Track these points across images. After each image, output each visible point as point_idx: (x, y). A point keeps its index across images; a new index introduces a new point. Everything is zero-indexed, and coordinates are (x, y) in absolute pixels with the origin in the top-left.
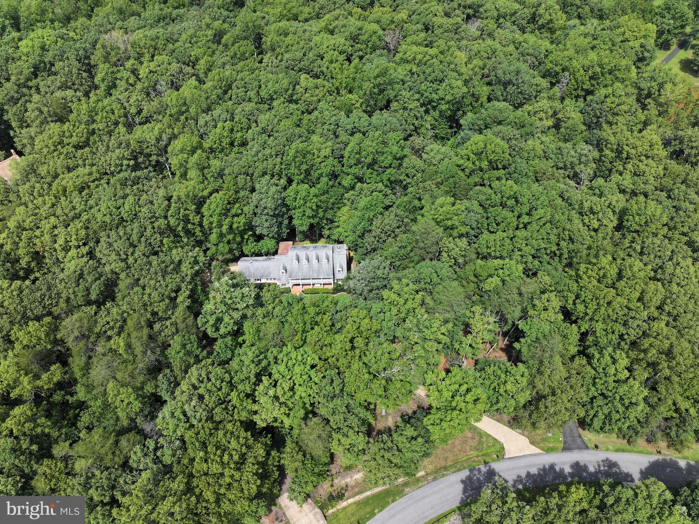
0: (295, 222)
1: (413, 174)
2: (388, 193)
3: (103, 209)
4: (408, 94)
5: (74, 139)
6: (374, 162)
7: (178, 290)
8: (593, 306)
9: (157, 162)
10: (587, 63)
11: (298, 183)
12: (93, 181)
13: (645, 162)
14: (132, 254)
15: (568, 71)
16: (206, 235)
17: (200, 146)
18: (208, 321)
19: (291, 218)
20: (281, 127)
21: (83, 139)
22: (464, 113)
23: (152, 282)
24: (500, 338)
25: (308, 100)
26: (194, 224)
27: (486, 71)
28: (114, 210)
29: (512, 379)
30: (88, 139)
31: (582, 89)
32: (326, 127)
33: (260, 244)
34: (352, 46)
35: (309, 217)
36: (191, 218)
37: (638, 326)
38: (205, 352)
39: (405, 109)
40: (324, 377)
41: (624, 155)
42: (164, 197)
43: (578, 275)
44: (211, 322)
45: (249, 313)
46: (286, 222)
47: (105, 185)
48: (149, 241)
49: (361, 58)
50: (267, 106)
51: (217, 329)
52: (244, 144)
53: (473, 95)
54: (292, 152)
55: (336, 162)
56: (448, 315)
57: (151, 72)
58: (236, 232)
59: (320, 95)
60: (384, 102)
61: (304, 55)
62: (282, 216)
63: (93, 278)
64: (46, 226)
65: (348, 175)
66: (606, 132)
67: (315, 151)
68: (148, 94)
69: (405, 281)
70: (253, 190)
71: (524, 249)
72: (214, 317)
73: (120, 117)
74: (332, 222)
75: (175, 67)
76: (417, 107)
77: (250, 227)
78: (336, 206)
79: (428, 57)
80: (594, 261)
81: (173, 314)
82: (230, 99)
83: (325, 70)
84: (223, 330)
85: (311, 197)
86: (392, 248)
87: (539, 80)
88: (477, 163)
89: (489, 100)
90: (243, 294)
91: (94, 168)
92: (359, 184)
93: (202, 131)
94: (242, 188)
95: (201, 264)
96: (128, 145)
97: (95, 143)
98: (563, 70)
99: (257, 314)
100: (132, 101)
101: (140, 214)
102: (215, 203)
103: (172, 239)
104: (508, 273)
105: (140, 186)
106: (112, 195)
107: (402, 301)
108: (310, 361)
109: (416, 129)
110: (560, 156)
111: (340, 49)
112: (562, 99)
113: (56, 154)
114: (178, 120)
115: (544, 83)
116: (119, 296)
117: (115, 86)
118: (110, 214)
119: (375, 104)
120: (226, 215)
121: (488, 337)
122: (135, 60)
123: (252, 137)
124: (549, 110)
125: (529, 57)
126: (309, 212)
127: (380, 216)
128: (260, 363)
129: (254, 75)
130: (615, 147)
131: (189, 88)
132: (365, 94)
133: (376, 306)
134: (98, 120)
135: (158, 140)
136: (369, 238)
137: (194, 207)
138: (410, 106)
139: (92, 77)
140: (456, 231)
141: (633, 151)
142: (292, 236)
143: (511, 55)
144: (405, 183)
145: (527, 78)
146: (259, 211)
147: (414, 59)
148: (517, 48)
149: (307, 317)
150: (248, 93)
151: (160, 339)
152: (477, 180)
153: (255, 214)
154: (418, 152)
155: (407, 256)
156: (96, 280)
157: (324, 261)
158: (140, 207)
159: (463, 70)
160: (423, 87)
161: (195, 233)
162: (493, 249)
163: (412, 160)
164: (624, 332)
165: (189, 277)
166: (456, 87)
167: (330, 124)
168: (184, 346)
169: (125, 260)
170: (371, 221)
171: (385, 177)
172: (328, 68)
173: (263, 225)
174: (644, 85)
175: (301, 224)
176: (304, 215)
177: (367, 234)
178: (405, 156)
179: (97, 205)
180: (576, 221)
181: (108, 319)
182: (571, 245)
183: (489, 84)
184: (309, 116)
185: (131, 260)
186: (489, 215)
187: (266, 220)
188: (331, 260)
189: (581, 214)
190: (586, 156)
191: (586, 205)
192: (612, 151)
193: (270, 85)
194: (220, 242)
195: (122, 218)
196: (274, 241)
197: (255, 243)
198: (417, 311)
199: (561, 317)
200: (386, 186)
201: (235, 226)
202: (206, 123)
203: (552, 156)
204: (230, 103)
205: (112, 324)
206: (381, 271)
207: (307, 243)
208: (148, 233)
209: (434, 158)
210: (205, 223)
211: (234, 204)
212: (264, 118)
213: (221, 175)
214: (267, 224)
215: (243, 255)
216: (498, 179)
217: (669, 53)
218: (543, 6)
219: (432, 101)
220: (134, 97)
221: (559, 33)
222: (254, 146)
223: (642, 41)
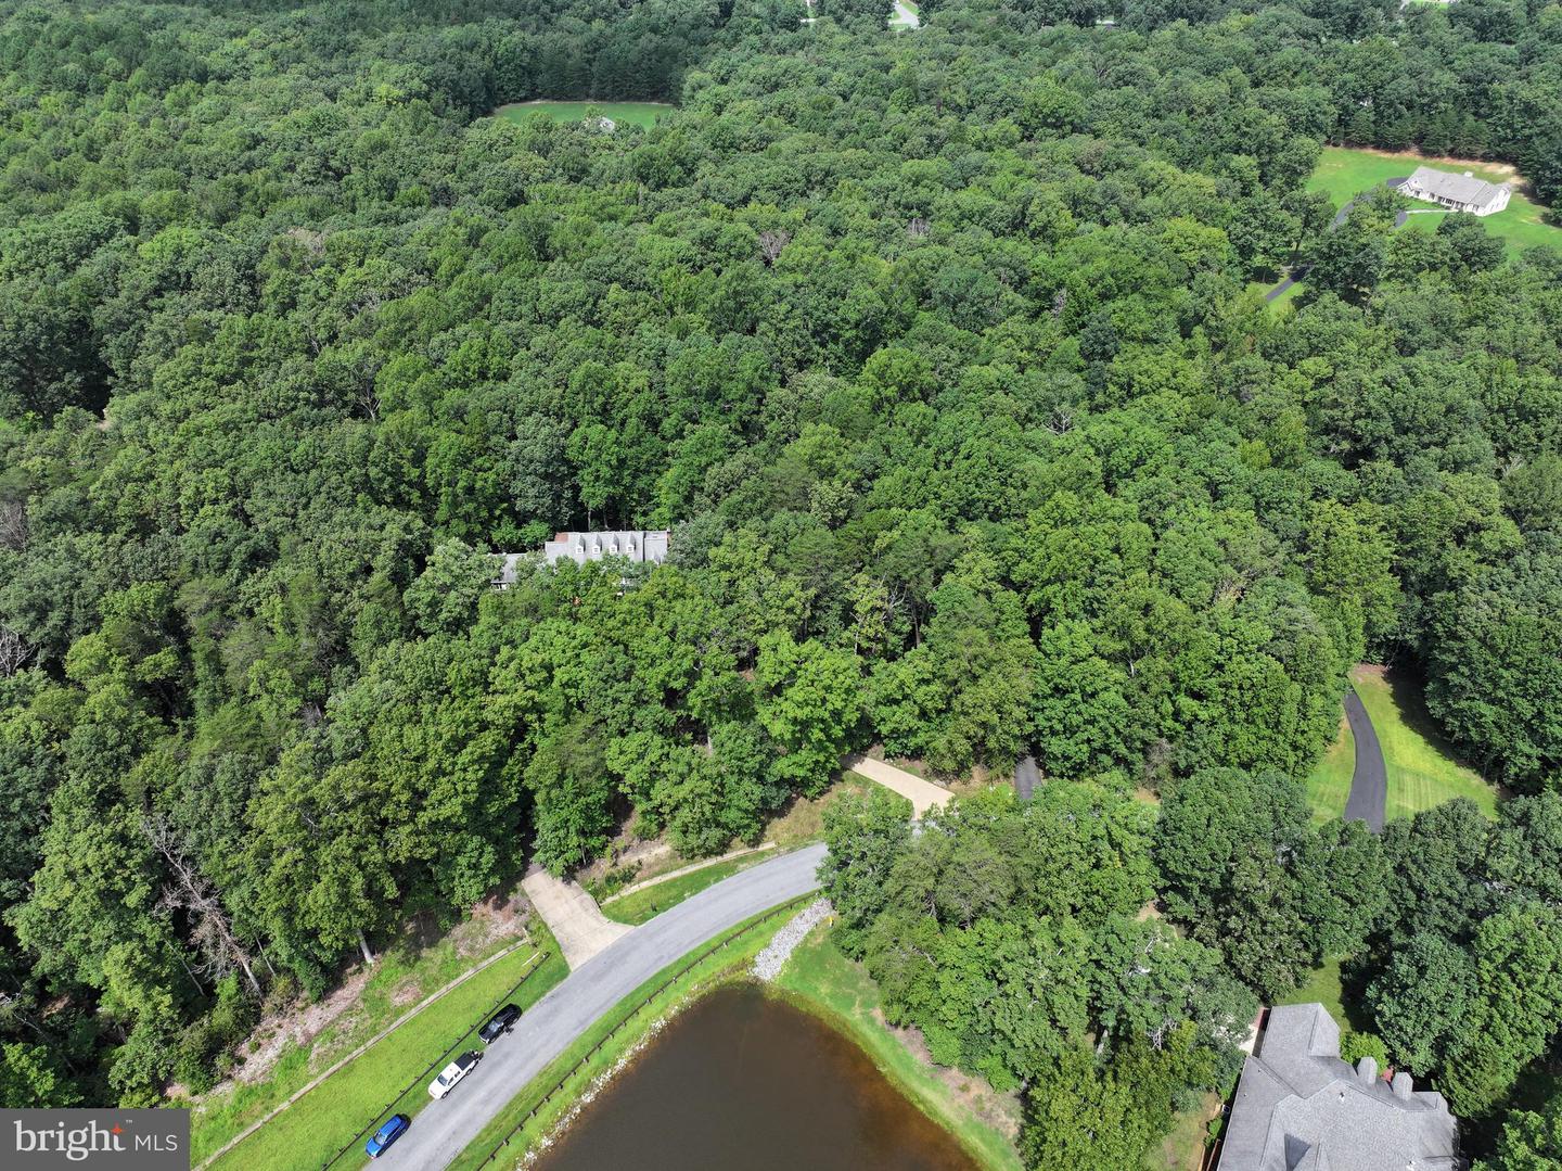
0: (584, 494)
4: (784, 309)
5: (219, 367)
9: (356, 407)
11: (589, 423)
15: (1065, 286)
18: (420, 599)
19: (576, 489)
21: (233, 370)
26: (409, 483)
30: (241, 370)
32: (642, 353)
33: (522, 529)
34: (703, 254)
35: (606, 483)
36: (405, 471)
39: (779, 330)
41: (1136, 389)
44: (426, 599)
46: (568, 494)
49: (718, 271)
50: (547, 328)
52: (503, 376)
53: (900, 319)
54: (579, 376)
55: (654, 397)
56: (809, 577)
57: (356, 282)
58: (480, 499)
59: (640, 314)
61: (619, 260)
62: (562, 480)
64: (165, 473)
67: (620, 381)
70: (514, 437)
74: (650, 498)
75: (399, 272)
76: (798, 327)
77: (505, 495)
78: (655, 468)
79: (822, 262)
83: (650, 280)
85: (608, 444)
92: (690, 425)
93: (434, 354)
94: (494, 432)
95: (416, 535)
96: (311, 373)
98: (1060, 285)
101: (321, 462)
102: (448, 443)
104: (915, 525)
106: (278, 436)
109: (799, 365)
113: (186, 389)
115: (1021, 301)
117: (294, 302)
118: (273, 459)
119: (732, 328)
120: (464, 466)
122: (332, 266)
123: (518, 364)
125: (1001, 269)
126: (605, 472)
127: (717, 463)
129: (529, 284)
131: (415, 300)
135: (361, 365)
137: (411, 451)
140: (837, 477)
141: (1144, 379)
143: (973, 267)
146: (520, 467)
148: (984, 258)
150: (518, 308)
151: (340, 618)
153: (514, 474)
157: (629, 548)
158: (321, 450)
159: (880, 277)
161: (410, 500)
166: (863, 299)
170: (703, 470)
172: (655, 277)
173: (529, 492)
175: (593, 494)
176: (597, 478)
177: (696, 493)
178: (769, 389)
187: (533, 485)
188: (640, 546)
189: (1051, 461)
193: (554, 295)
196: (546, 526)
197: (513, 527)
199: (997, 585)
201: (479, 485)
208: (333, 483)
210: (430, 482)
211: (480, 455)
212: (538, 342)
213: (460, 413)
214: (532, 492)
217: (1275, 286)
218: (1036, 201)
219: (828, 325)
220: (325, 314)
221: (1062, 242)
222: (518, 376)
223: (1204, 252)
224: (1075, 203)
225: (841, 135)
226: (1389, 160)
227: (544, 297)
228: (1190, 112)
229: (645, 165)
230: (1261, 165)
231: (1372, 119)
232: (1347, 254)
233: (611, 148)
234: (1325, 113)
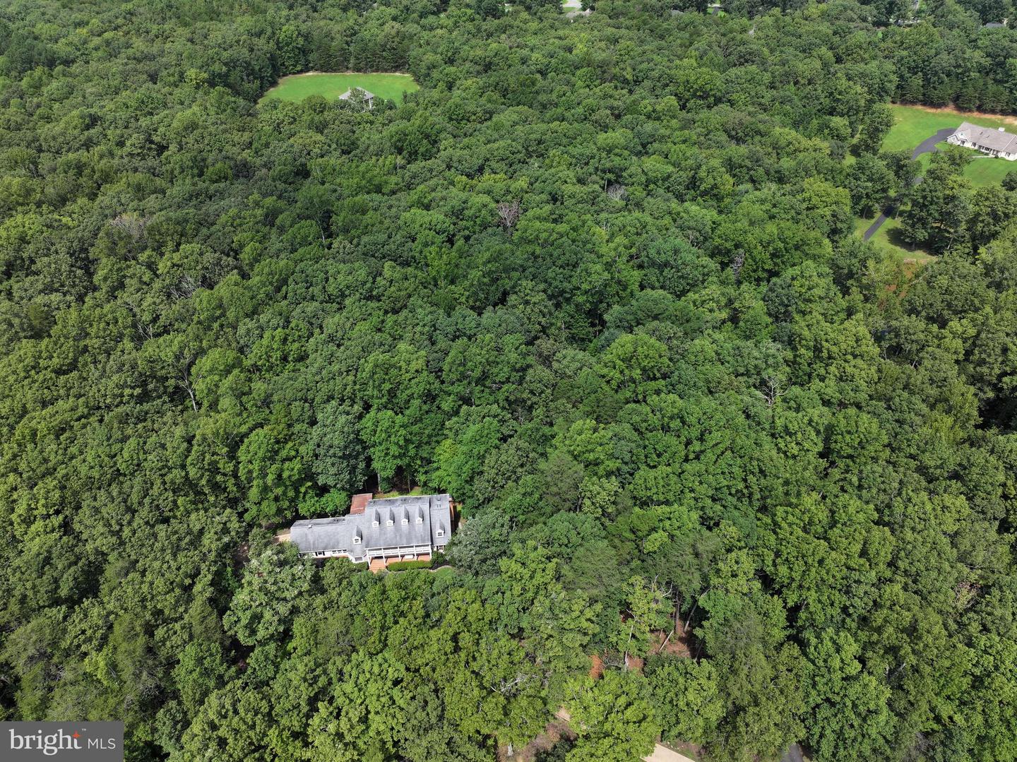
0: (376, 465)
1: (539, 390)
2: (506, 418)
3: (89, 459)
4: (530, 284)
5: (55, 361)
6: (485, 376)
7: (195, 575)
8: (799, 567)
9: (177, 387)
10: (766, 238)
11: (379, 410)
12: (79, 419)
13: (853, 363)
14: (129, 523)
15: (742, 247)
16: (243, 490)
17: (237, 364)
18: (239, 620)
19: (369, 460)
20: (355, 333)
21: (68, 361)
22: (609, 306)
23: (157, 564)
24: (679, 622)
25: (394, 295)
26: (224, 475)
27: (634, 250)
28: (106, 459)
29: (694, 684)
30: (75, 360)
31: (764, 270)
32: (419, 329)
33: (324, 500)
34: (454, 224)
35: (395, 457)
36: (220, 465)
37: (866, 593)
38: (233, 669)
39: (527, 303)
40: (413, 698)
41: (825, 354)
42: (183, 437)
43: (775, 523)
44: (244, 621)
45: (302, 604)
46: (362, 465)
47: (96, 425)
48: (156, 503)
49: (467, 238)
50: (335, 306)
51: (253, 632)
52: (302, 358)
53: (619, 282)
54: (368, 367)
55: (432, 378)
56: (595, 592)
57: (174, 265)
58: (288, 483)
59: (411, 289)
60: (499, 295)
61: (390, 237)
62: (356, 457)
63: (66, 563)
65: (450, 395)
66: (800, 325)
67: (402, 363)
68: (169, 295)
69: (531, 543)
70: (313, 422)
71: (698, 489)
72: (248, 613)
73: (125, 328)
74: (429, 462)
75: (209, 257)
76: (543, 300)
77: (308, 475)
78: (435, 439)
79: (555, 236)
80: (794, 501)
81: (186, 611)
82: (285, 298)
83: (417, 255)
84: (261, 633)
85: (396, 428)
86: (513, 496)
87: (706, 260)
88: (626, 372)
89: (642, 287)
90: (293, 575)
91: (81, 400)
92: (465, 407)
93: (242, 342)
94: (297, 420)
95: (233, 533)
96: (134, 366)
97: (86, 364)
98: (737, 246)
99: (314, 606)
100: (145, 304)
101: (145, 464)
102: (258, 442)
103: (192, 497)
104: (678, 524)
105: (149, 423)
106: (105, 438)
107: (526, 573)
108: (392, 675)
109: (544, 330)
110: (739, 359)
111: (438, 227)
112: (739, 283)
113: (26, 382)
114: (209, 328)
115: (713, 265)
116: (104, 588)
117: (122, 286)
118: (101, 466)
119: (486, 298)
120: (272, 459)
121: (660, 622)
122: (154, 250)
123: (314, 347)
124: (722, 298)
125: (690, 232)
126: (394, 450)
127: (494, 451)
128: (316, 682)
129: (318, 266)
130: (812, 344)
131: (227, 286)
132: (472, 285)
133: (491, 584)
134: (93, 334)
135: (178, 357)
136: (479, 484)
137: (226, 449)
138: (534, 300)
139: (90, 274)
140: (602, 467)
141: (834, 349)
142: (371, 485)
143: (667, 229)
144: (529, 403)
145: (689, 258)
146: (322, 451)
147: (537, 238)
148: (675, 221)
149: (387, 605)
150: (311, 289)
151: (163, 653)
152: (628, 394)
153: (316, 456)
154: (546, 360)
155: (534, 507)
156: (69, 567)
157: (418, 520)
158: (145, 453)
159: (604, 249)
160: (550, 274)
161: (226, 488)
162: (654, 490)
163: (539, 372)
164: (848, 603)
165: (214, 553)
166: (594, 273)
167: (424, 325)
168: (200, 661)
169: (117, 534)
170: (482, 458)
171: (501, 396)
172: (421, 252)
173: (328, 472)
174: (841, 262)
175: (384, 468)
176: (387, 454)
177: (477, 477)
178: (529, 366)
179: (82, 454)
180: (767, 447)
181: (84, 626)
182: (763, 480)
183: (641, 267)
184: (395, 317)
185: (126, 532)
186: (647, 443)
187: (333, 465)
188: (427, 518)
189: (773, 435)
190: (774, 356)
191: (779, 423)
192: (808, 348)
193: (340, 277)
194: (262, 499)
195: (118, 470)
196: (344, 494)
197: (316, 499)
198: (549, 587)
199: (757, 585)
200: (504, 408)
201: (285, 475)
202: (249, 330)
203: (728, 358)
204: (285, 303)
205: (89, 633)
206: (497, 531)
207: (395, 496)
208: (155, 491)
209: (568, 367)
210: (242, 473)
211: (286, 442)
212: (331, 322)
213: (267, 402)
214: (333, 470)
215: (297, 517)
216: (658, 392)
217: (873, 221)
218: (704, 168)
219: (564, 291)
220: (149, 300)
221: (727, 200)
222: (316, 360)
223: (834, 207)
224: (731, 166)
225: (544, 106)
226: (934, 114)
227: (331, 280)
228: (796, 83)
229: (399, 141)
230: (851, 123)
231: (921, 83)
232: (936, 203)
233: (372, 123)
234: (890, 81)
